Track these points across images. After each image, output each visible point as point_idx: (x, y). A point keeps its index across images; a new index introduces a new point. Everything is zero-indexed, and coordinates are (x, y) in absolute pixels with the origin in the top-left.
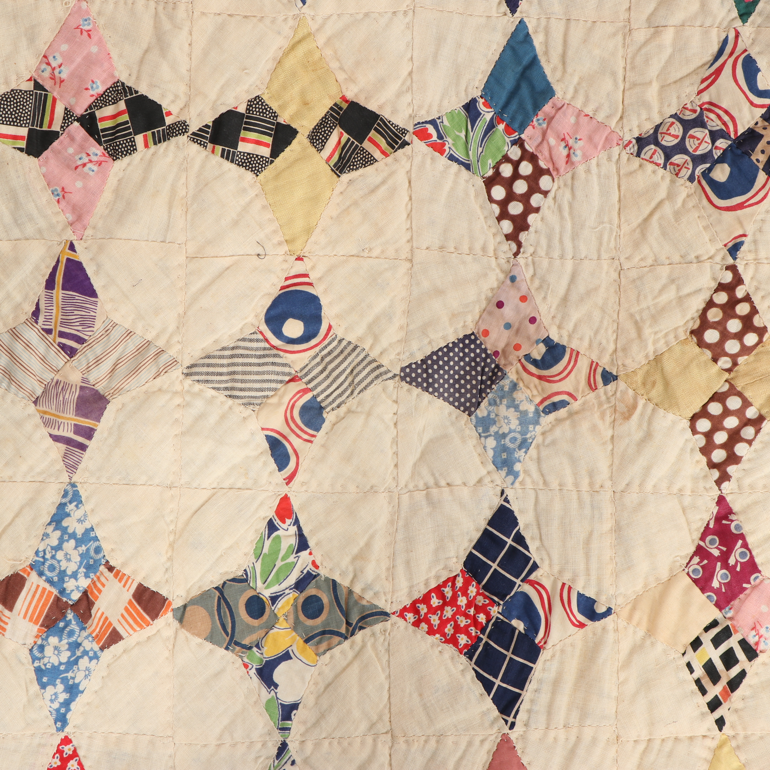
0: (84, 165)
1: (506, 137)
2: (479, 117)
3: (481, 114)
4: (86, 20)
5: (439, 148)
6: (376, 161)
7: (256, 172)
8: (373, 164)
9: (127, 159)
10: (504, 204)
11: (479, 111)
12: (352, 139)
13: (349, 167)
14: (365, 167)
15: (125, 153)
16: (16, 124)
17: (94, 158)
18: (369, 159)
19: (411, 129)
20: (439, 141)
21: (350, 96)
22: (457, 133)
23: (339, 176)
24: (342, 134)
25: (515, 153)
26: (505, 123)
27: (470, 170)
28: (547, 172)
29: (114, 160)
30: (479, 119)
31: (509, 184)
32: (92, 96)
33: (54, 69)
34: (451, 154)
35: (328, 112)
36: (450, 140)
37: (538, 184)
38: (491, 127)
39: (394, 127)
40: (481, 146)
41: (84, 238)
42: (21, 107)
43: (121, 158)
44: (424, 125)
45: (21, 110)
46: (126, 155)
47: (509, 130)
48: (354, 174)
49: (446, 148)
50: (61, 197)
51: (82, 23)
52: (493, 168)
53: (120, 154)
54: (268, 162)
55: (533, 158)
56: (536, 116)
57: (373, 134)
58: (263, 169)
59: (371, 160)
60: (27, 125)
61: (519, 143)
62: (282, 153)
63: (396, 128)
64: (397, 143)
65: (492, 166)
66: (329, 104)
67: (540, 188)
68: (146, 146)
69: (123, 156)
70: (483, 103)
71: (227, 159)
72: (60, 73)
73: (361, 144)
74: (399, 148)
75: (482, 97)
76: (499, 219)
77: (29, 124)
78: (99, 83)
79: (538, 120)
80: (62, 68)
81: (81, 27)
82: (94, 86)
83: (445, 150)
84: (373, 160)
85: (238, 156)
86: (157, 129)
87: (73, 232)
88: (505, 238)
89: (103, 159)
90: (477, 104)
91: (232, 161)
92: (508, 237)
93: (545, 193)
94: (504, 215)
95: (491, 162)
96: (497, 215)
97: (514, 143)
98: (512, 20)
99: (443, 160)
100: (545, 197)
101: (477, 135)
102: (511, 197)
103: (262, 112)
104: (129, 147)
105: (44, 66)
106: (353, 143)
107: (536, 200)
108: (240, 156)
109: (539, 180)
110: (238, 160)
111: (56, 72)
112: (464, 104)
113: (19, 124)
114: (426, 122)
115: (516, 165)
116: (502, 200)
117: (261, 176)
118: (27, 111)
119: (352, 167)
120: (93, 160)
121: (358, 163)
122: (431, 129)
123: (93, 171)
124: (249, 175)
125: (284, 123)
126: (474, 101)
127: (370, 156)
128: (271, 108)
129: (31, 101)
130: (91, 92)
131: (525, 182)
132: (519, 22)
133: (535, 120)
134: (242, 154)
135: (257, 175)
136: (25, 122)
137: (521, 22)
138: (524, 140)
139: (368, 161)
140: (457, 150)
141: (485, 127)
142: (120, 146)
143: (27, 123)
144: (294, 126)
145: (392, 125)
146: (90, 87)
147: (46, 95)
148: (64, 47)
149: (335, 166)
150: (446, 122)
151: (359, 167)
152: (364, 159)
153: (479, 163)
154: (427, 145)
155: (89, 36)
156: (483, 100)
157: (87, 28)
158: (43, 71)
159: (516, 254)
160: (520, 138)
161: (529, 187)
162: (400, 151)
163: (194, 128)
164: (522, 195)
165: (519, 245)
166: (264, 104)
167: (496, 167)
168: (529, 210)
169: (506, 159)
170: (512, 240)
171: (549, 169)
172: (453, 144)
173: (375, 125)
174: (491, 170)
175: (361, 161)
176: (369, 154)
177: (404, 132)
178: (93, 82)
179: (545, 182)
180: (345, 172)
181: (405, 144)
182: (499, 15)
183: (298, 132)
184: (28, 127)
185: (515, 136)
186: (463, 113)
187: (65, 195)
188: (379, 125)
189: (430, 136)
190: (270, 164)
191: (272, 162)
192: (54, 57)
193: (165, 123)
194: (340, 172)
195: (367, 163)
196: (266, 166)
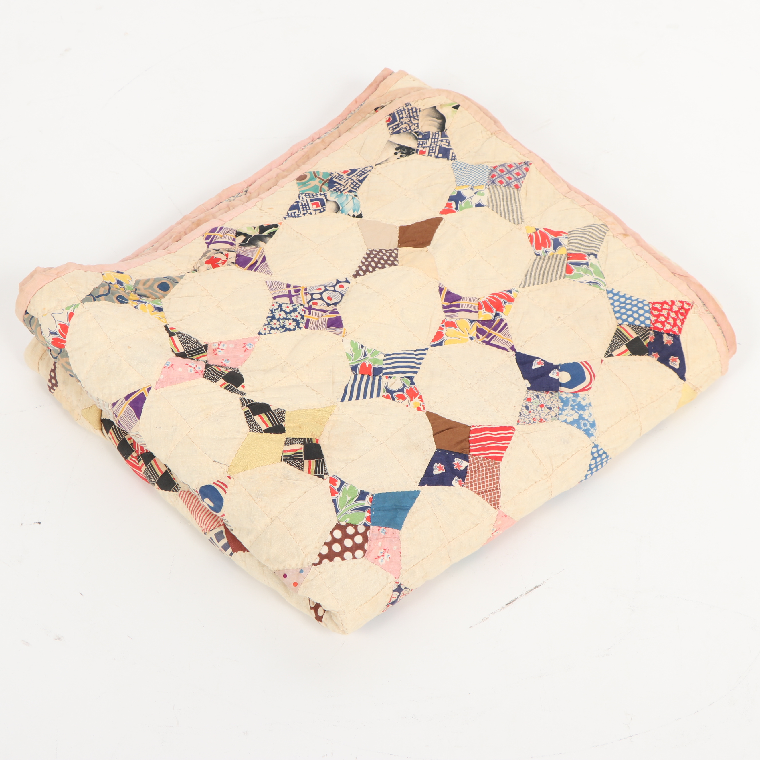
0: (191, 367)
1: (364, 519)
2: (363, 500)
3: (365, 500)
4: (251, 345)
5: (333, 493)
6: (303, 470)
7: (251, 429)
8: (300, 470)
9: (209, 382)
10: (335, 540)
11: (365, 498)
12: (303, 454)
13: (290, 461)
14: (296, 468)
15: (211, 379)
16: (183, 344)
17: (197, 369)
18: (301, 467)
19: (330, 475)
20: (336, 490)
21: (321, 443)
22: (347, 495)
23: (281, 461)
24: (301, 448)
25: (361, 529)
26: (370, 515)
27: (336, 513)
28: (365, 551)
29: (203, 377)
30: (362, 501)
31: (346, 536)
32: (222, 363)
33: (218, 348)
34: (336, 499)
35: (305, 439)
36: (341, 494)
37: (356, 550)
38: (363, 509)
39: (325, 468)
40: (351, 511)
41: (158, 390)
42: (192, 343)
43: (207, 379)
44: (338, 479)
45: (190, 344)
46: (210, 380)
47: (368, 519)
48: (288, 466)
49: (336, 495)
50: (168, 366)
51: (248, 344)
52: (347, 524)
53: (209, 377)
54: (260, 431)
55: (366, 539)
56: (384, 527)
57: (313, 462)
58: (255, 431)
59: (301, 468)
60: (185, 350)
61: (367, 527)
62: (270, 434)
63: (325, 469)
64: (319, 473)
65: (347, 522)
66: (310, 437)
67: (354, 553)
68: (221, 386)
69: (209, 379)
70: (370, 498)
71: (246, 415)
72: (219, 351)
73: (304, 460)
74: (318, 476)
75: (372, 495)
76: (326, 544)
77: (187, 350)
78: (230, 362)
79: (384, 530)
80: (222, 351)
81: (246, 345)
82: (227, 361)
83: (335, 495)
84: (302, 469)
85: (251, 418)
86: (233, 385)
87: (156, 384)
88: (318, 553)
89: (200, 372)
90: (368, 495)
91: (246, 418)
92: (320, 555)
93: (354, 557)
94: (329, 545)
95: (348, 520)
96: (327, 541)
97: (365, 525)
98: (416, 487)
99: (330, 498)
100: (353, 559)
101: (354, 505)
102: (340, 541)
103: (279, 416)
104: (214, 379)
105: (217, 344)
106: (302, 456)
107: (348, 555)
108: (252, 420)
109: (358, 549)
110: (249, 420)
111: (218, 350)
112: (362, 490)
113: (183, 346)
114: (340, 479)
115: (357, 533)
116: (336, 538)
117: (252, 433)
118: (192, 347)
119: (290, 462)
120: (196, 369)
121: (295, 464)
122: (338, 483)
123: (191, 371)
124: (247, 428)
125: (284, 426)
126: (368, 493)
127: (302, 466)
128: (284, 418)
129: (197, 346)
130: (223, 361)
131: (352, 544)
132: (418, 491)
133: (383, 528)
134: (253, 420)
135: (250, 431)
136: (186, 348)
137: (418, 492)
138: (370, 529)
139: (299, 467)
140: (339, 501)
141: (361, 507)
142: (212, 375)
143: (186, 349)
144: (286, 429)
145: (325, 466)
146: (225, 360)
147: (204, 352)
148: (232, 346)
149: (285, 456)
150: (347, 488)
151: (293, 465)
152: (299, 464)
153: (343, 515)
154: (330, 486)
155: (245, 351)
156: (371, 497)
157: (248, 347)
158: (214, 345)
159: (314, 564)
160: (369, 526)
161: (351, 547)
162: (317, 477)
163: (246, 397)
164: (345, 547)
165: (320, 563)
166: (284, 414)
167: (348, 525)
168: (340, 555)
169: (355, 527)
170: (320, 557)
171: (366, 551)
172: (341, 497)
173: (318, 459)
174: (345, 523)
175: (297, 464)
176: (303, 465)
177: (327, 474)
178: (228, 360)
179: (359, 553)
180: (285, 462)
181: (321, 477)
182: (413, 480)
183: (285, 432)
184: (185, 351)
185: (368, 523)
186: (358, 493)
187: (171, 368)
188: (320, 461)
189: (335, 485)
190: (261, 433)
191: (262, 432)
192: (224, 345)
193: (238, 387)
194: (284, 460)
195: (298, 467)
196: (257, 431)
